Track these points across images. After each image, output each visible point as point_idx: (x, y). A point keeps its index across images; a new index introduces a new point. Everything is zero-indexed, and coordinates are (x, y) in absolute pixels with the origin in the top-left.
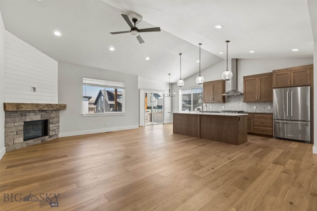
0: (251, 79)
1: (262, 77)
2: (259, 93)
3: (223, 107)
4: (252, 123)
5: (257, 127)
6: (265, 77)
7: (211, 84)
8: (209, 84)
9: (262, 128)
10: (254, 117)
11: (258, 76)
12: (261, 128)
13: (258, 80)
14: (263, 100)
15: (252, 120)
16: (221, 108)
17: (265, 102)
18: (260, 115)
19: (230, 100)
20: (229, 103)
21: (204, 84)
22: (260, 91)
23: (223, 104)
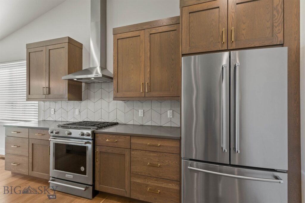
0: (130, 34)
1: (154, 31)
2: (148, 75)
3: (77, 111)
4: (127, 165)
5: (139, 181)
6: (160, 30)
7: (44, 49)
9: (152, 183)
10: (133, 147)
11: (145, 27)
12: (149, 183)
13: (144, 36)
14: (156, 94)
15: (127, 158)
16: (74, 112)
17: (161, 99)
18: (148, 142)
19: (92, 93)
20: (89, 101)
21: (27, 49)
22: (149, 70)
23: (76, 103)
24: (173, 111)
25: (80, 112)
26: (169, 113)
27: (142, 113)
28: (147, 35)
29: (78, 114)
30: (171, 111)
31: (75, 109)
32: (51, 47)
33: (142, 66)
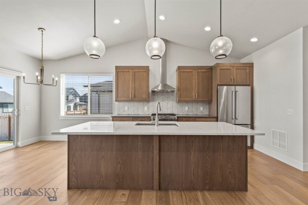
0: (187, 70)
1: (199, 71)
2: (197, 91)
3: (146, 108)
6: (203, 71)
7: (131, 70)
8: (127, 70)
11: (195, 68)
13: (195, 72)
14: (200, 99)
16: (144, 109)
20: (154, 102)
21: (116, 69)
22: (197, 88)
23: (145, 103)
24: (203, 107)
25: (148, 109)
26: (201, 108)
27: (188, 109)
28: (196, 72)
29: (147, 110)
30: (202, 107)
31: (144, 107)
32: (136, 70)
33: (194, 86)
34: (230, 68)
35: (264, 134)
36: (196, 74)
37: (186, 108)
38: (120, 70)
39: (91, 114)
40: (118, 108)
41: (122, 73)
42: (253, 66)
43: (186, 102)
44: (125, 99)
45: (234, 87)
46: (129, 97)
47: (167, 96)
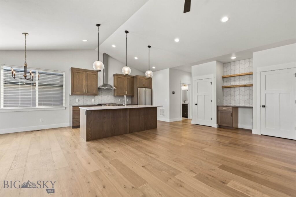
0: (121, 77)
1: (128, 78)
3: (93, 100)
8: (82, 72)
11: (126, 76)
13: (126, 78)
14: (129, 95)
16: (91, 100)
19: (100, 93)
21: (71, 70)
22: (127, 88)
23: (92, 97)
25: (94, 100)
30: (128, 100)
31: (92, 99)
32: (89, 73)
33: (125, 87)
34: (143, 78)
35: (162, 106)
36: (126, 80)
37: (120, 100)
38: (76, 71)
39: (38, 106)
40: (69, 100)
41: (77, 73)
42: (152, 79)
43: (119, 96)
44: (80, 93)
45: (145, 89)
46: (82, 91)
47: (107, 92)
